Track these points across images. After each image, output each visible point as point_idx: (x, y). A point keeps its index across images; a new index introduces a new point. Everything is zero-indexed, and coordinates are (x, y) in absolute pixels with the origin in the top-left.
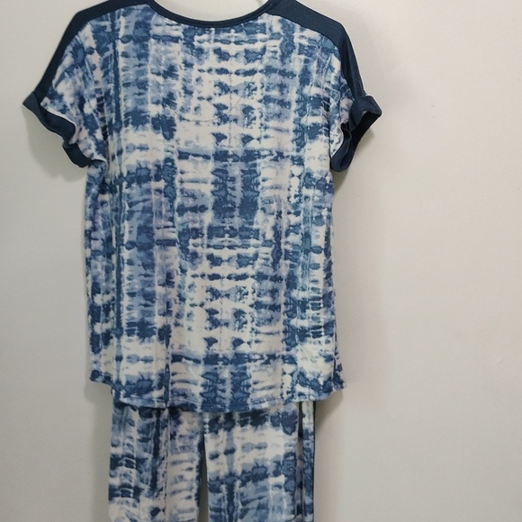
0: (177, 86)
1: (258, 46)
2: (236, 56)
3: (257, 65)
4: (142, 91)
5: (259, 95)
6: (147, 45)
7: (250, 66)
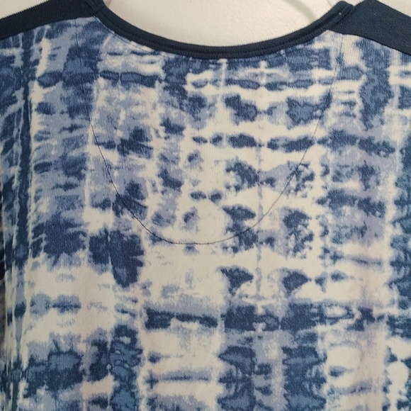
0: (147, 170)
1: (315, 93)
2: (270, 112)
3: (314, 130)
4: (73, 180)
5: (318, 189)
6: (90, 90)
7: (298, 132)
